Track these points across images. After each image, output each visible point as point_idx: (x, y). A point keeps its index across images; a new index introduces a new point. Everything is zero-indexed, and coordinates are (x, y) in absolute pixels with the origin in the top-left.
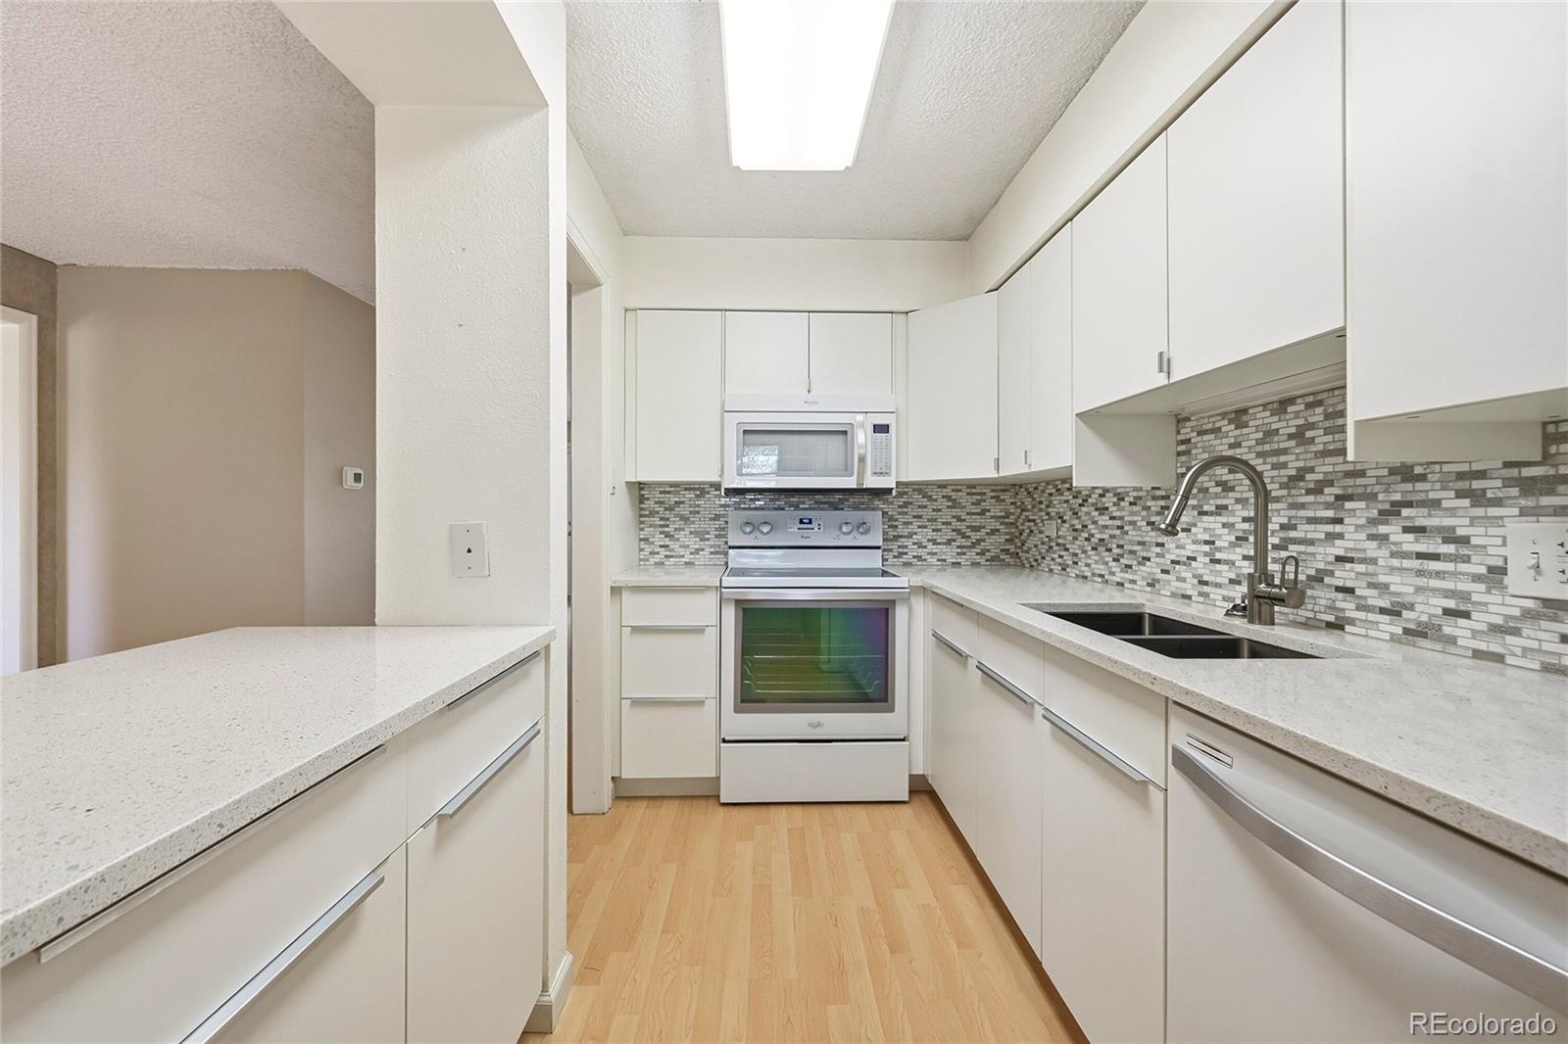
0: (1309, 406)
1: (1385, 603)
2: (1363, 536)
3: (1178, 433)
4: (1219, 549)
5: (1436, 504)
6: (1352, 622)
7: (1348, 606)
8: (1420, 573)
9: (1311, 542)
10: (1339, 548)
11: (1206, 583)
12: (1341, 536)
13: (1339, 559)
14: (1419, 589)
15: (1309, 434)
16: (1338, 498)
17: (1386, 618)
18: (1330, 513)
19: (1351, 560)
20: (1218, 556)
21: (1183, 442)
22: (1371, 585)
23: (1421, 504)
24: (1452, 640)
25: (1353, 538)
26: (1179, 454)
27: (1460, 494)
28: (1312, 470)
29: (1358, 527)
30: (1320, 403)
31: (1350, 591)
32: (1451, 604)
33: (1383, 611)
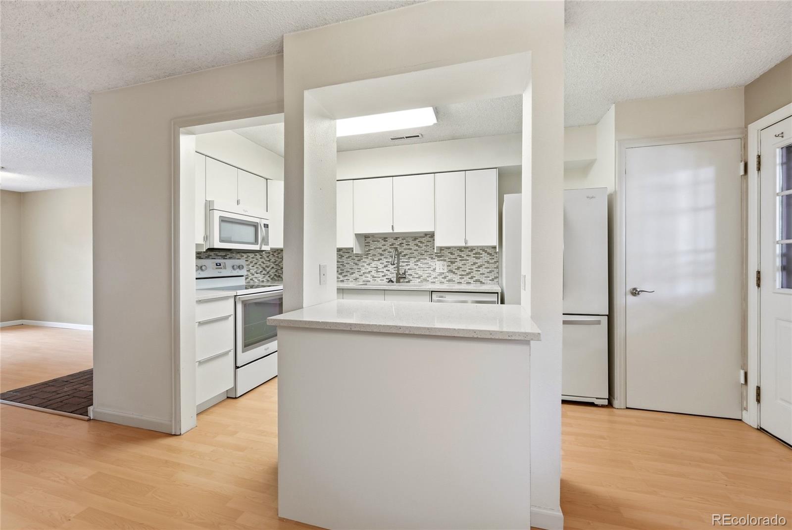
0: (402, 239)
1: (417, 276)
2: (413, 264)
3: (365, 240)
4: (379, 269)
5: (426, 259)
6: (412, 280)
7: (411, 278)
8: (424, 270)
9: (403, 266)
10: (409, 267)
11: (375, 277)
12: (409, 265)
13: (409, 269)
14: (423, 273)
15: (402, 245)
16: (409, 258)
17: (417, 279)
18: (407, 261)
19: (411, 269)
20: (379, 270)
21: (367, 243)
22: (415, 273)
23: (423, 259)
24: (428, 281)
25: (412, 265)
26: (365, 246)
27: (429, 258)
28: (403, 252)
29: (413, 263)
30: (405, 239)
31: (411, 275)
32: (428, 275)
33: (417, 278)
